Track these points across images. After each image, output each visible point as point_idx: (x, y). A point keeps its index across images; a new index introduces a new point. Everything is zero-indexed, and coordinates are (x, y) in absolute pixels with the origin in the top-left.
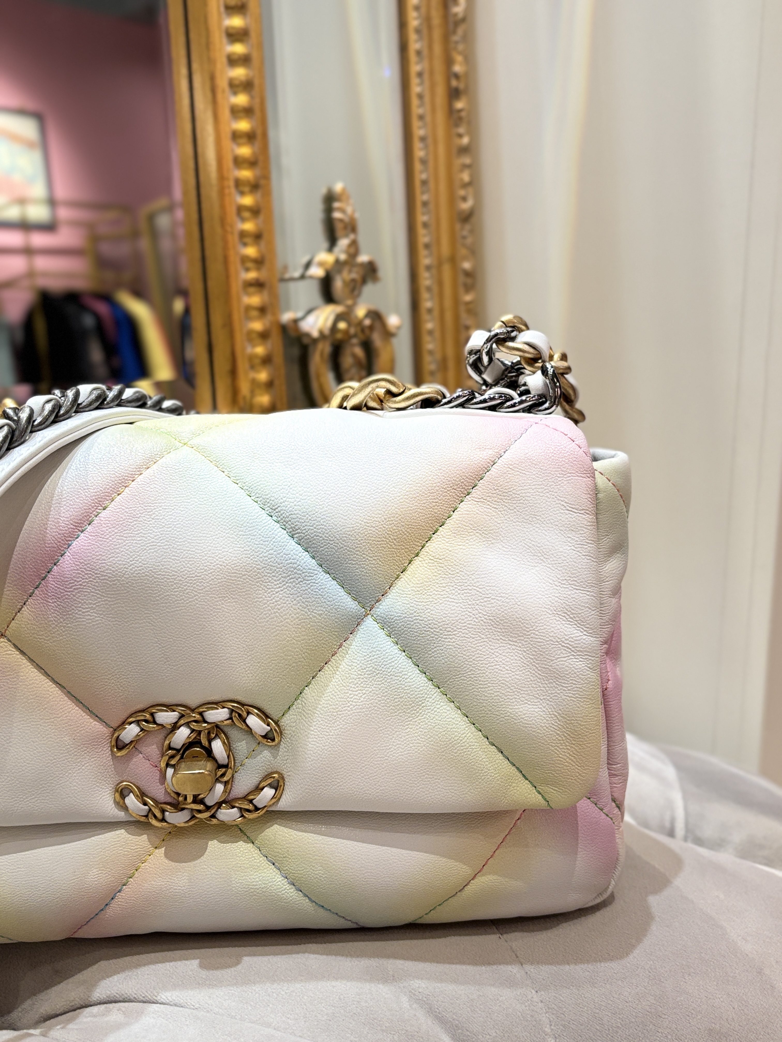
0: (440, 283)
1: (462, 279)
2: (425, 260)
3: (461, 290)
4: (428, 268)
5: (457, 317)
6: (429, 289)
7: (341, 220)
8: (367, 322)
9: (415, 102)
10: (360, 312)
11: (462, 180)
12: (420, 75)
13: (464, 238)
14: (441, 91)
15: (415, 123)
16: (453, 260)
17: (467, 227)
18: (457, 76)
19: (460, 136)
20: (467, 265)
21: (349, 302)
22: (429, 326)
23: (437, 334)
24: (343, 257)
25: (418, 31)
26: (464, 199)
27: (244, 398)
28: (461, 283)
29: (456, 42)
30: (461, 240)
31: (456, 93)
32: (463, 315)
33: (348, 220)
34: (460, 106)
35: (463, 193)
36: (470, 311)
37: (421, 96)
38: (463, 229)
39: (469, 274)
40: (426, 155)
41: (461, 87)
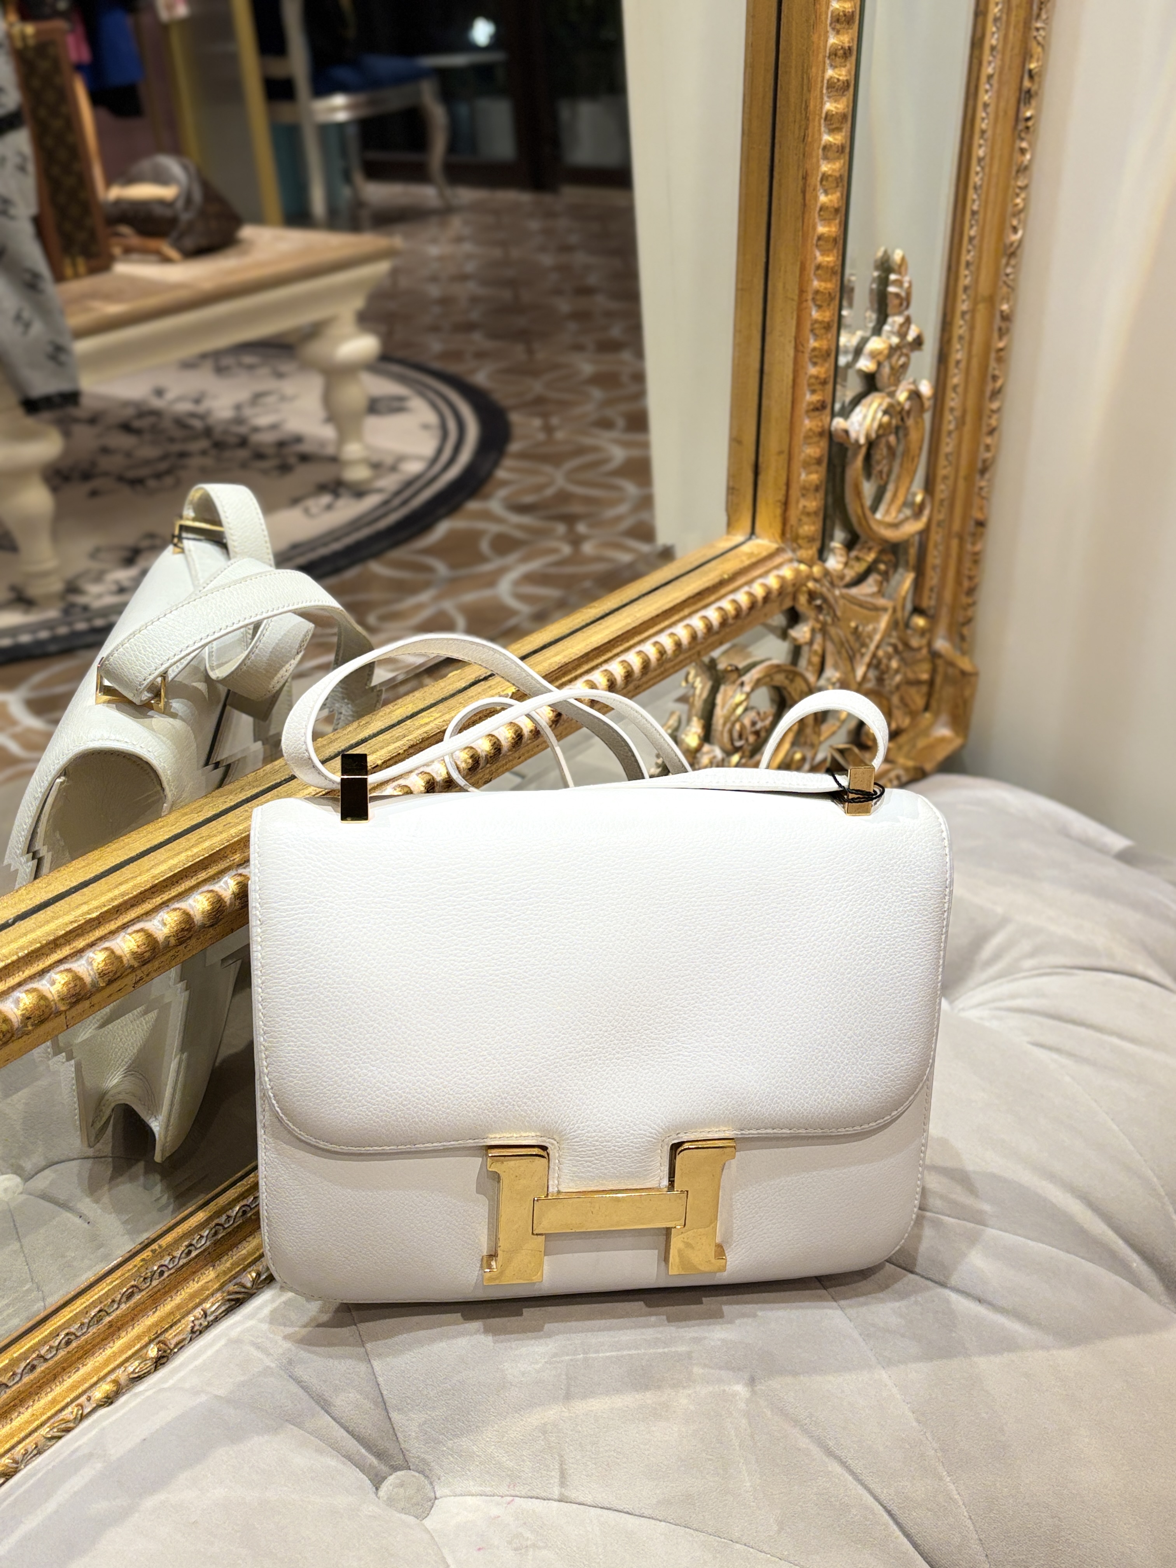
0: (972, 328)
1: (998, 321)
2: (963, 306)
3: (996, 335)
4: (964, 313)
5: (984, 367)
6: (961, 338)
7: (897, 295)
8: (907, 406)
9: (981, 114)
10: (902, 396)
11: (1016, 205)
12: (990, 78)
13: (1007, 275)
14: (1010, 94)
15: (977, 140)
16: (991, 301)
17: (1013, 262)
18: (1031, 75)
19: (1023, 151)
20: (1005, 307)
21: (892, 389)
22: (955, 380)
23: (960, 390)
24: (895, 340)
25: (996, 20)
26: (1015, 230)
27: (792, 526)
28: (996, 327)
29: (1038, 29)
30: (1004, 278)
31: (1026, 96)
32: (993, 364)
33: (903, 294)
34: (1028, 114)
35: (1015, 222)
36: (999, 360)
37: (986, 105)
38: (1007, 264)
39: (1006, 318)
40: (982, 179)
41: (1034, 88)
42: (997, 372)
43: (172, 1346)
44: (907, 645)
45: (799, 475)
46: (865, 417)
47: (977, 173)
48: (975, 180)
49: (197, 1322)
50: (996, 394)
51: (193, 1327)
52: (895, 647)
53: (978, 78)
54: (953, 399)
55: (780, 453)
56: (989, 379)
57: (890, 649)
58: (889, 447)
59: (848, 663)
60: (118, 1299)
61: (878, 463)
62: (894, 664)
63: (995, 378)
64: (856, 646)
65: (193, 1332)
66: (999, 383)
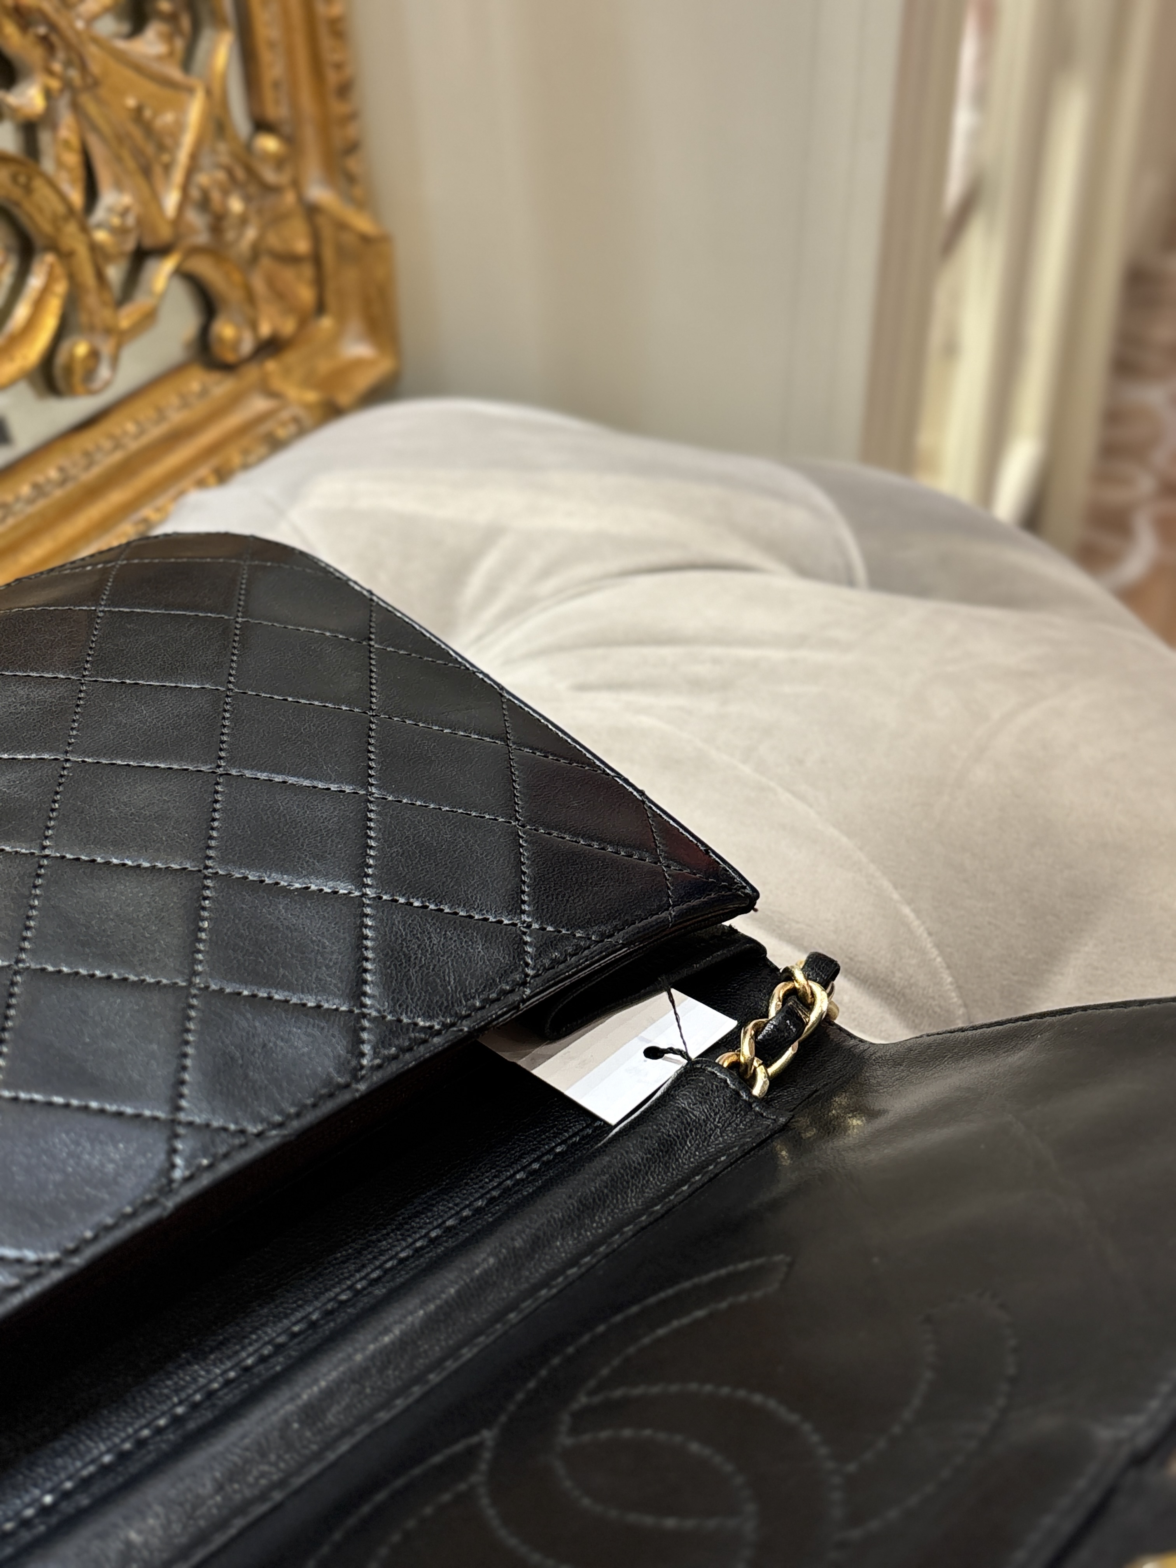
44: (251, 173)
52: (230, 172)
57: (221, 175)
59: (140, 180)
62: (236, 205)
64: (150, 149)
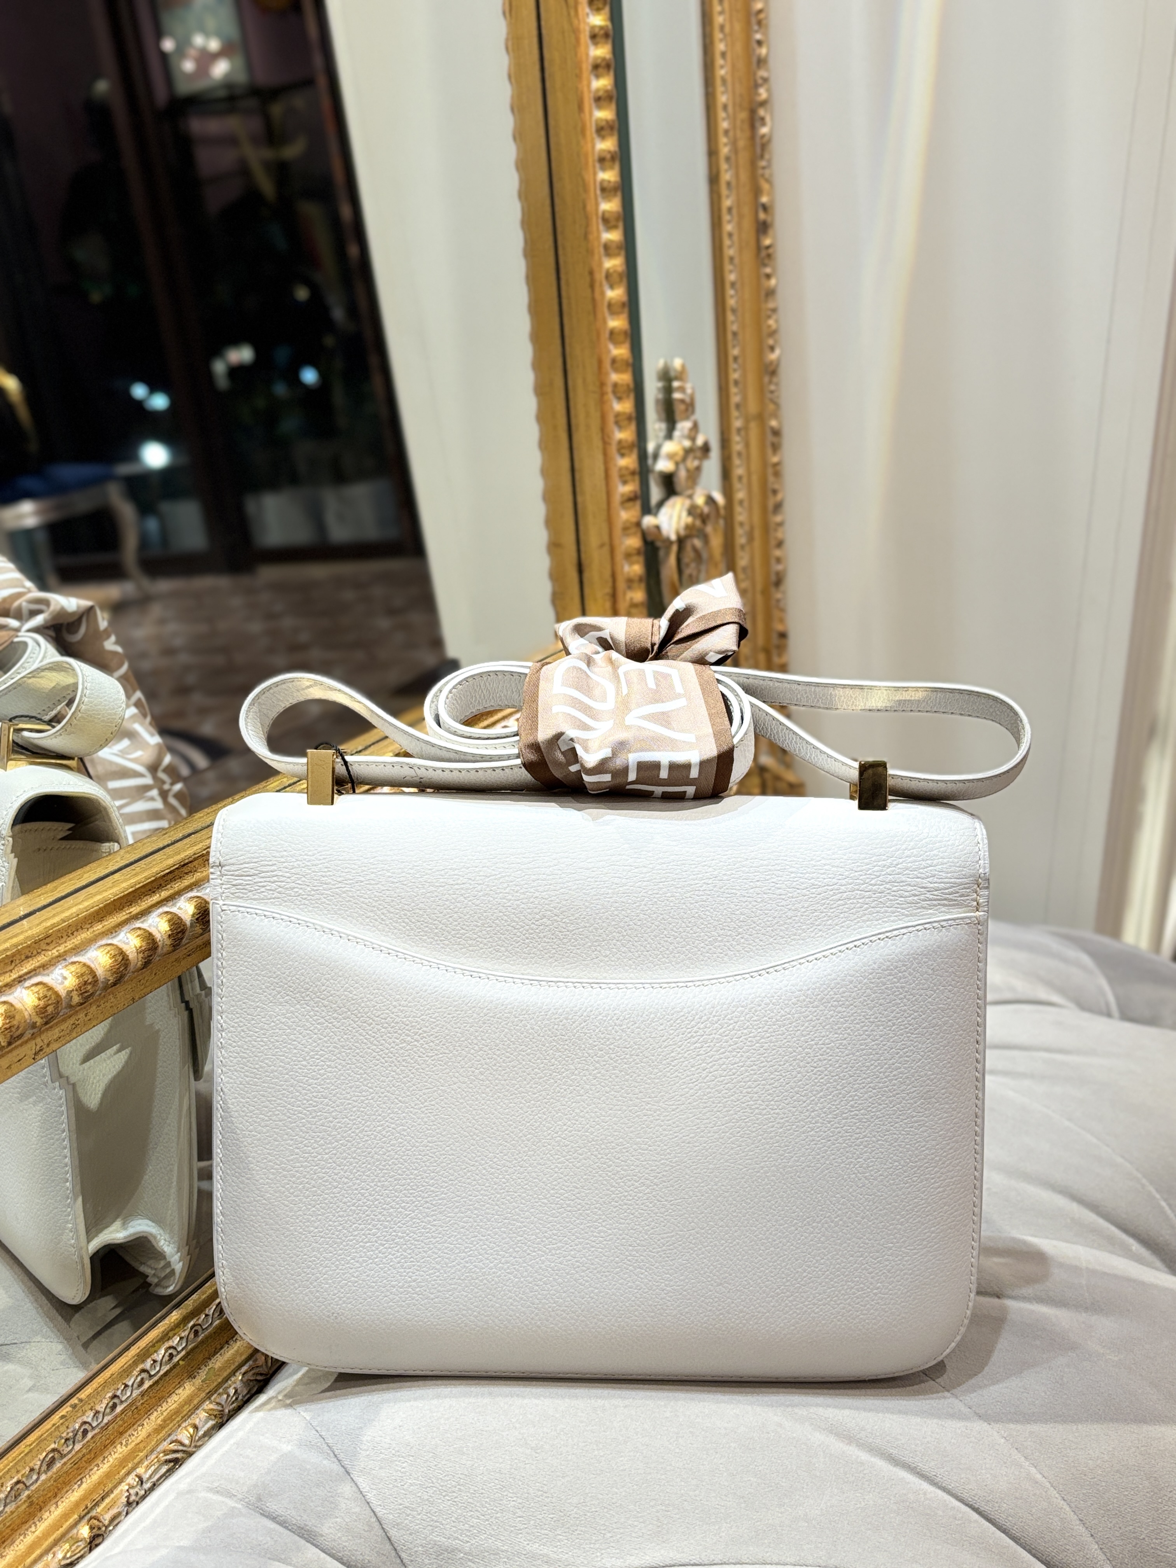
0: (747, 445)
1: (770, 438)
2: (737, 423)
3: (769, 451)
4: (739, 430)
5: (764, 482)
6: (739, 454)
7: (682, 401)
8: (705, 510)
9: (727, 242)
10: (700, 500)
11: (769, 326)
12: (730, 210)
13: (772, 392)
14: (748, 225)
15: (728, 267)
16: (761, 418)
17: (774, 380)
18: (765, 208)
19: (768, 276)
20: (774, 423)
21: (690, 493)
23: (746, 504)
24: (687, 443)
25: (728, 159)
26: (772, 349)
28: (768, 444)
29: (764, 168)
30: (769, 395)
31: (763, 228)
32: (771, 479)
33: (688, 400)
34: (767, 242)
35: (771, 342)
36: (777, 474)
37: (730, 235)
38: (770, 382)
39: (776, 433)
40: (737, 302)
41: (769, 220)
42: (776, 486)
43: (106, 1523)
45: (622, 567)
46: (671, 517)
47: (732, 297)
48: (731, 302)
49: (132, 1491)
50: (778, 507)
51: (128, 1497)
53: (720, 209)
54: (740, 514)
55: (602, 546)
56: (770, 494)
58: (695, 550)
60: (37, 1467)
61: (688, 565)
63: (775, 492)
65: (129, 1504)
66: (779, 497)
